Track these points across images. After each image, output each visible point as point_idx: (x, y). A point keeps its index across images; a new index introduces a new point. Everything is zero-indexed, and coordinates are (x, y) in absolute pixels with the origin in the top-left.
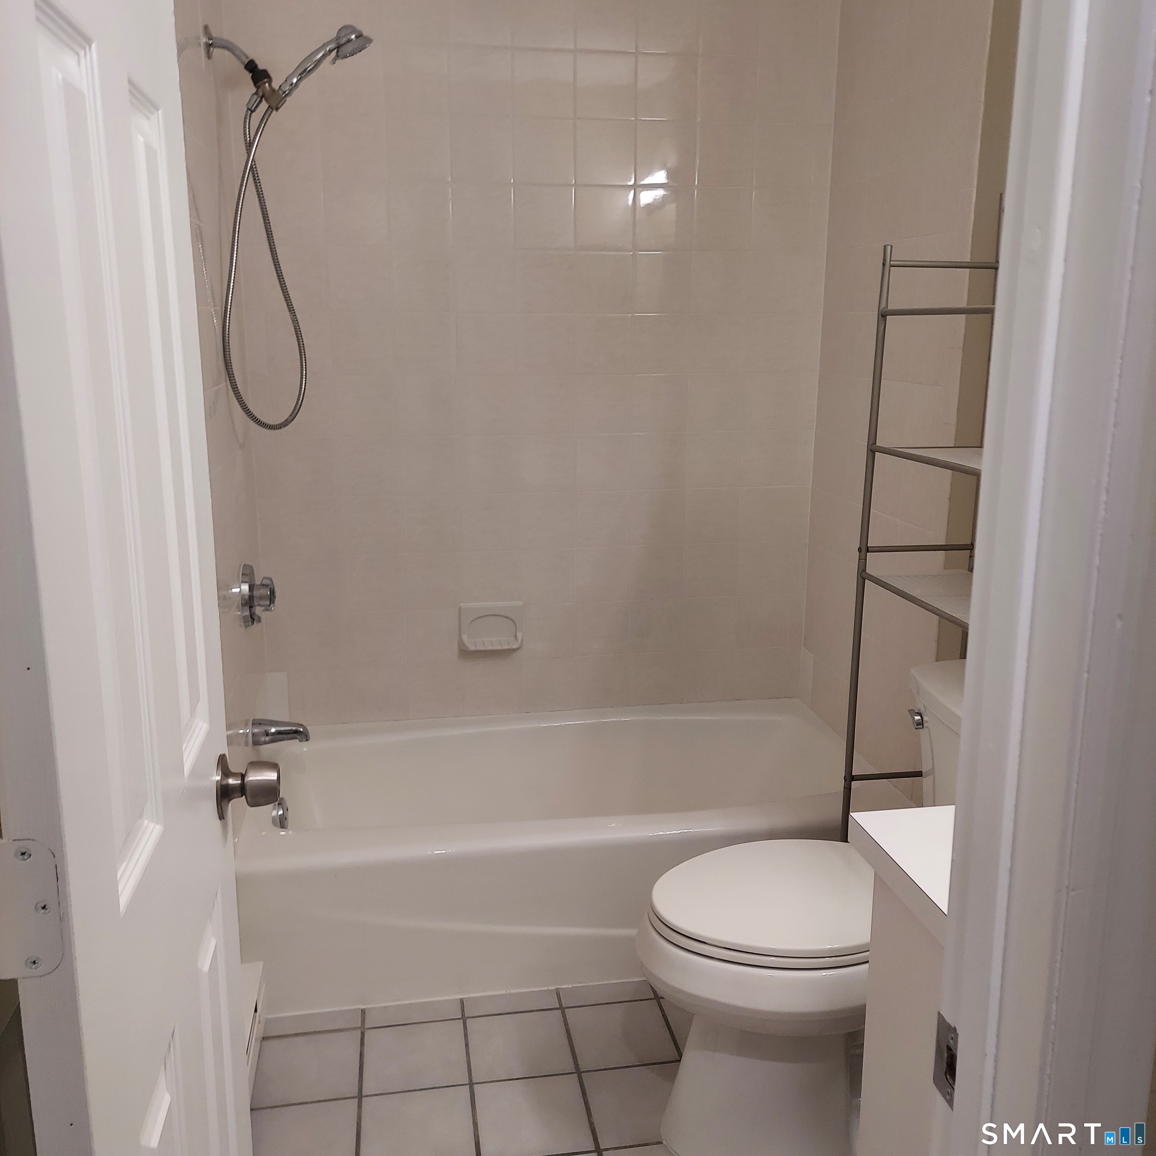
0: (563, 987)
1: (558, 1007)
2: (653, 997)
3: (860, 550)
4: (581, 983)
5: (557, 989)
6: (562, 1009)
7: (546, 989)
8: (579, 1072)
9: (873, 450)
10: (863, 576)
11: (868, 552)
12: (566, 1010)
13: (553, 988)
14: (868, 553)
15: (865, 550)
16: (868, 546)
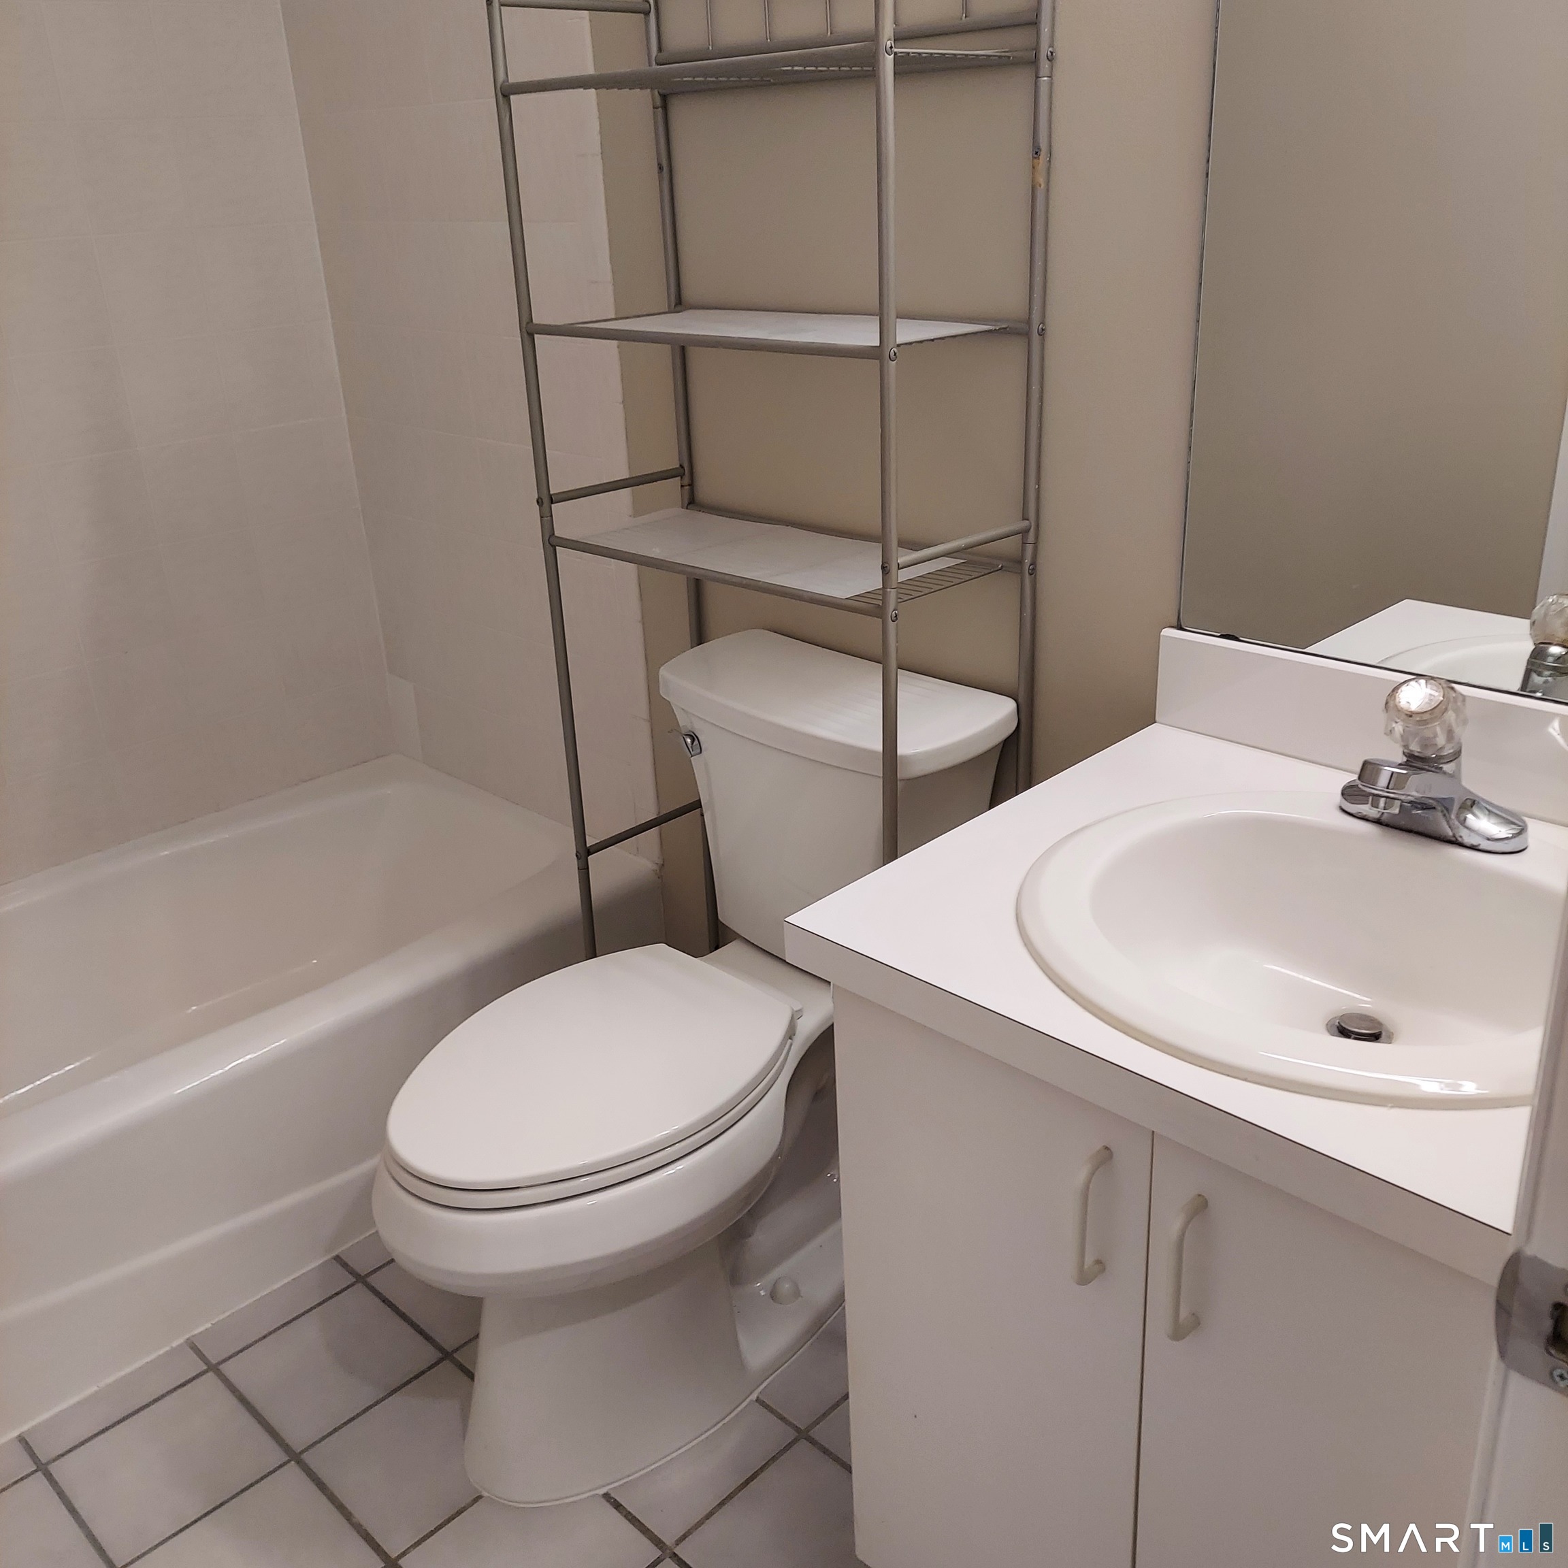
0: (196, 1332)
1: (205, 1367)
2: (355, 1280)
3: (540, 502)
4: (224, 1312)
5: (187, 1339)
6: (214, 1368)
7: (167, 1348)
8: (295, 1457)
9: (530, 331)
10: (552, 543)
11: (552, 503)
12: (221, 1367)
13: (181, 1341)
14: (553, 505)
15: (547, 500)
16: (552, 492)
